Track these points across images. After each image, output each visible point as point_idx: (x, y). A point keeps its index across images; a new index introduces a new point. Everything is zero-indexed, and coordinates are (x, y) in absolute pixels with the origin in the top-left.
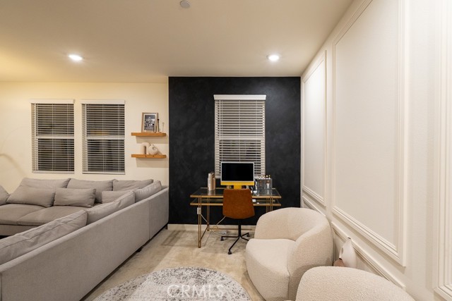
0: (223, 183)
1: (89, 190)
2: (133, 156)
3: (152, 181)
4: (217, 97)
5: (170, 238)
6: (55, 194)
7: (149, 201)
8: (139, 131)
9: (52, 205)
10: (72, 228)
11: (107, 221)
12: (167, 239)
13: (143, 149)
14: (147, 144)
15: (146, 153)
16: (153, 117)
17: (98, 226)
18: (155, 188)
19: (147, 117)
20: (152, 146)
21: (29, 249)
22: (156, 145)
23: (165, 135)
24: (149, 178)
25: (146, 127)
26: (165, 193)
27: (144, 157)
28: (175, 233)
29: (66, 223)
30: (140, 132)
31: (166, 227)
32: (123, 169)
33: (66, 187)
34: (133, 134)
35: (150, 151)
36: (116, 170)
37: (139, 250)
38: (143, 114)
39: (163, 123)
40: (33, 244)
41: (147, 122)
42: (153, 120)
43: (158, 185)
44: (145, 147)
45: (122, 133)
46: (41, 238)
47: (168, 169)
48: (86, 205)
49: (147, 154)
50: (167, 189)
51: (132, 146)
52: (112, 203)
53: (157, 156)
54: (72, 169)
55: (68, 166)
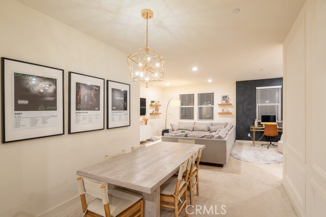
0: (262, 123)
2: (217, 113)
4: (257, 88)
8: (220, 103)
9: (193, 131)
13: (222, 110)
14: (224, 108)
19: (224, 97)
20: (226, 109)
22: (228, 109)
23: (233, 105)
24: (226, 122)
27: (222, 114)
32: (213, 119)
33: (195, 124)
34: (217, 104)
35: (225, 111)
36: (210, 119)
45: (213, 104)
47: (235, 118)
51: (217, 109)
53: (229, 113)
54: (193, 119)
55: (191, 117)
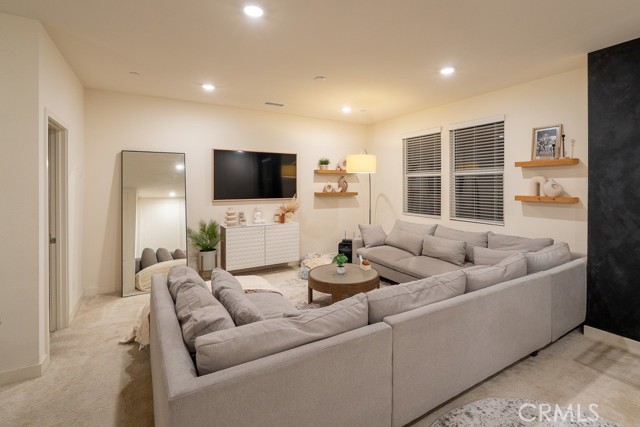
1: (459, 243)
2: (517, 198)
3: (551, 243)
5: (592, 355)
6: (423, 242)
7: (553, 276)
8: (527, 158)
9: (421, 255)
10: (451, 292)
11: (490, 295)
12: (586, 354)
13: (534, 188)
14: (541, 179)
15: (538, 194)
16: (553, 133)
17: (480, 298)
18: (560, 254)
19: (540, 135)
20: (550, 183)
21: (412, 306)
22: (558, 180)
23: (576, 161)
24: (545, 235)
25: (539, 150)
26: (580, 266)
27: (536, 201)
28: (602, 348)
29: (444, 283)
30: (529, 160)
31: (580, 328)
32: (500, 218)
33: (433, 234)
34: (517, 164)
35: (547, 189)
36: (492, 218)
37: (534, 354)
38: (535, 130)
39: (573, 141)
40: (415, 301)
41: (541, 143)
42: (553, 138)
43: (565, 251)
44: (538, 185)
45: (501, 163)
46: (422, 296)
47: (586, 223)
48: (456, 261)
49: (542, 195)
50: (584, 260)
51: (516, 183)
52: (494, 268)
53: (561, 200)
54: (439, 214)
55: (434, 209)
